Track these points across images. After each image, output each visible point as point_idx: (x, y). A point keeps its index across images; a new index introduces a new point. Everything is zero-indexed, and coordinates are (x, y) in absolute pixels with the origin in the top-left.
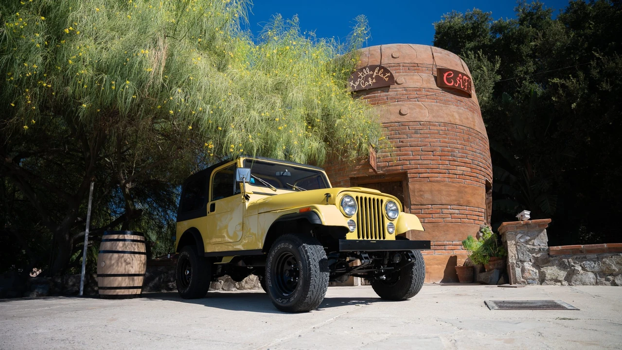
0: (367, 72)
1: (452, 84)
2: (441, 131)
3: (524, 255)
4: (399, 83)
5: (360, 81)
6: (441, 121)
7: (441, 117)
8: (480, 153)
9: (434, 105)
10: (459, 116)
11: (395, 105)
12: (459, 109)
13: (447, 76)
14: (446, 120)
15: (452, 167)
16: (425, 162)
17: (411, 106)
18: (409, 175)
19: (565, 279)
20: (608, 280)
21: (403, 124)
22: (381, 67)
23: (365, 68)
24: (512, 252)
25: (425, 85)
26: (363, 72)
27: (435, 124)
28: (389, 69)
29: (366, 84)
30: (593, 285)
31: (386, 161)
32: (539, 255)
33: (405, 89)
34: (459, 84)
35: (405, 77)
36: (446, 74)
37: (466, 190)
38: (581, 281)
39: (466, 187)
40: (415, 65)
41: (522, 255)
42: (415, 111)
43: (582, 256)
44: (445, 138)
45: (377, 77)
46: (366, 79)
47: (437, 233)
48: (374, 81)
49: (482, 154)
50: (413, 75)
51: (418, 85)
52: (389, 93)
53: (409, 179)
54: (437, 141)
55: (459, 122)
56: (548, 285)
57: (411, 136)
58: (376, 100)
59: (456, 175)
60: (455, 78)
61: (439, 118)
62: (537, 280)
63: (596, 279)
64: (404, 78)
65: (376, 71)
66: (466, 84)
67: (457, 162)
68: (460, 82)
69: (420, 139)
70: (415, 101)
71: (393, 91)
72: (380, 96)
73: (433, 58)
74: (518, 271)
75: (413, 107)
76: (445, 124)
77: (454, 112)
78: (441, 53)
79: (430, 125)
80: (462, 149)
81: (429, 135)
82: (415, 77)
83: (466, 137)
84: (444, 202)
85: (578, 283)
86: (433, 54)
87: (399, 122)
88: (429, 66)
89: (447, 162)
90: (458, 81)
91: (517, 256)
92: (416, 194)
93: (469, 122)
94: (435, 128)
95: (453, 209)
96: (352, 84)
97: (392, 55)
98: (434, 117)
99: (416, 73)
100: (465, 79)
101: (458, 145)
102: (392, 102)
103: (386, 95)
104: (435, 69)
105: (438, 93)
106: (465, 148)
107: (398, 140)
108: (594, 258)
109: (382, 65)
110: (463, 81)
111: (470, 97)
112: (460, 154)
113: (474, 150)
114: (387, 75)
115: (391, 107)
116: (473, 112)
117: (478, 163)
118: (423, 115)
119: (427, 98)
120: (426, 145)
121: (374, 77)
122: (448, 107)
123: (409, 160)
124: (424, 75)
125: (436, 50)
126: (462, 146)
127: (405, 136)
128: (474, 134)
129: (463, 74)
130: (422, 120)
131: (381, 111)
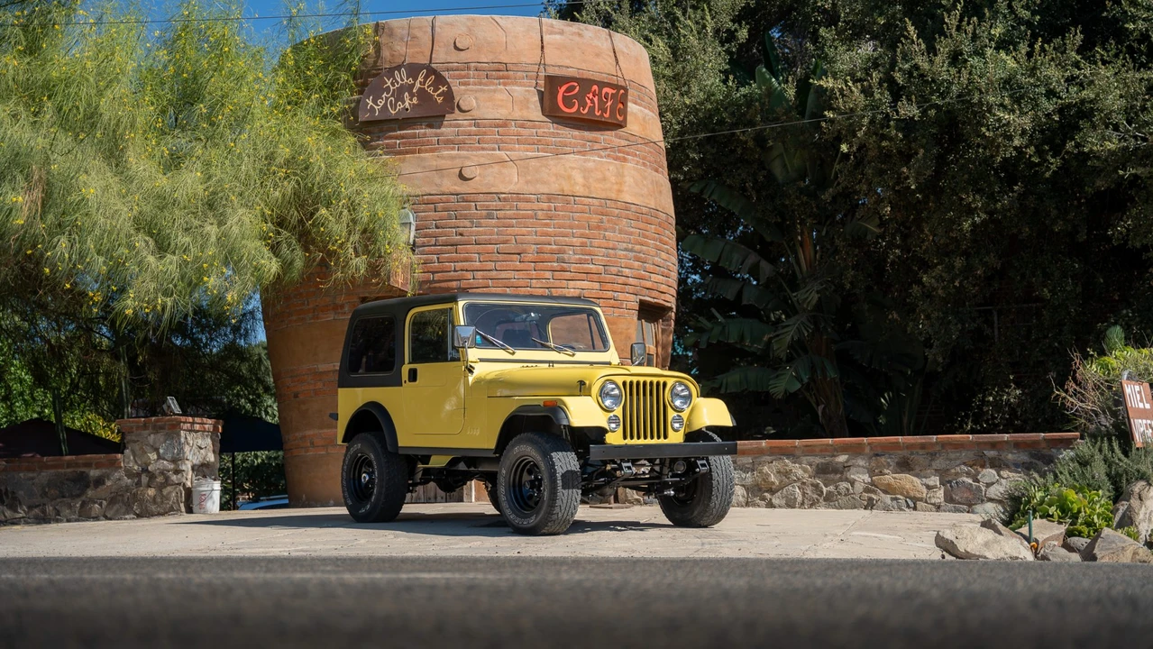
0: (402, 80)
1: (574, 110)
2: (540, 213)
4: (464, 108)
5: (387, 99)
6: (541, 191)
7: (544, 183)
8: (626, 250)
9: (532, 157)
10: (584, 178)
11: (453, 158)
12: (585, 161)
13: (565, 92)
14: (554, 188)
15: (557, 283)
16: (503, 275)
17: (482, 160)
21: (464, 198)
22: (431, 71)
23: (398, 68)
25: (517, 114)
26: (394, 78)
27: (530, 198)
28: (445, 74)
29: (400, 106)
31: (428, 272)
33: (476, 122)
34: (592, 109)
35: (478, 95)
36: (564, 88)
40: (501, 67)
42: (490, 170)
44: (547, 225)
45: (421, 91)
46: (400, 98)
48: (415, 101)
49: (631, 250)
50: (495, 91)
51: (502, 113)
52: (443, 129)
54: (529, 234)
55: (582, 190)
57: (480, 223)
58: (416, 144)
60: (581, 98)
61: (538, 186)
63: (748, 498)
64: (476, 98)
65: (419, 79)
66: (609, 104)
67: (569, 273)
68: (592, 101)
69: (496, 230)
70: (494, 149)
71: (450, 126)
72: (425, 135)
73: (542, 47)
75: (487, 162)
76: (550, 197)
77: (573, 168)
78: (562, 33)
79: (519, 200)
80: (583, 245)
81: (514, 221)
82: (498, 96)
83: (595, 219)
86: (542, 37)
87: (457, 195)
88: (531, 67)
89: (548, 274)
90: (588, 101)
93: (608, 186)
94: (528, 205)
96: (371, 103)
97: (455, 43)
98: (526, 183)
99: (502, 87)
100: (607, 93)
101: (575, 239)
102: (447, 149)
103: (437, 135)
104: (542, 74)
105: (542, 130)
106: (591, 242)
107: (454, 230)
108: (748, 464)
109: (433, 65)
110: (600, 100)
111: (621, 127)
112: (577, 257)
113: (611, 246)
114: (440, 91)
115: (444, 162)
116: (625, 160)
117: (619, 271)
118: (507, 179)
119: (519, 142)
120: (508, 240)
121: (414, 91)
122: (562, 159)
123: (473, 271)
124: (518, 90)
125: (552, 26)
126: (584, 240)
127: (467, 223)
128: (617, 211)
129: (602, 84)
130: (504, 191)
131: (424, 168)
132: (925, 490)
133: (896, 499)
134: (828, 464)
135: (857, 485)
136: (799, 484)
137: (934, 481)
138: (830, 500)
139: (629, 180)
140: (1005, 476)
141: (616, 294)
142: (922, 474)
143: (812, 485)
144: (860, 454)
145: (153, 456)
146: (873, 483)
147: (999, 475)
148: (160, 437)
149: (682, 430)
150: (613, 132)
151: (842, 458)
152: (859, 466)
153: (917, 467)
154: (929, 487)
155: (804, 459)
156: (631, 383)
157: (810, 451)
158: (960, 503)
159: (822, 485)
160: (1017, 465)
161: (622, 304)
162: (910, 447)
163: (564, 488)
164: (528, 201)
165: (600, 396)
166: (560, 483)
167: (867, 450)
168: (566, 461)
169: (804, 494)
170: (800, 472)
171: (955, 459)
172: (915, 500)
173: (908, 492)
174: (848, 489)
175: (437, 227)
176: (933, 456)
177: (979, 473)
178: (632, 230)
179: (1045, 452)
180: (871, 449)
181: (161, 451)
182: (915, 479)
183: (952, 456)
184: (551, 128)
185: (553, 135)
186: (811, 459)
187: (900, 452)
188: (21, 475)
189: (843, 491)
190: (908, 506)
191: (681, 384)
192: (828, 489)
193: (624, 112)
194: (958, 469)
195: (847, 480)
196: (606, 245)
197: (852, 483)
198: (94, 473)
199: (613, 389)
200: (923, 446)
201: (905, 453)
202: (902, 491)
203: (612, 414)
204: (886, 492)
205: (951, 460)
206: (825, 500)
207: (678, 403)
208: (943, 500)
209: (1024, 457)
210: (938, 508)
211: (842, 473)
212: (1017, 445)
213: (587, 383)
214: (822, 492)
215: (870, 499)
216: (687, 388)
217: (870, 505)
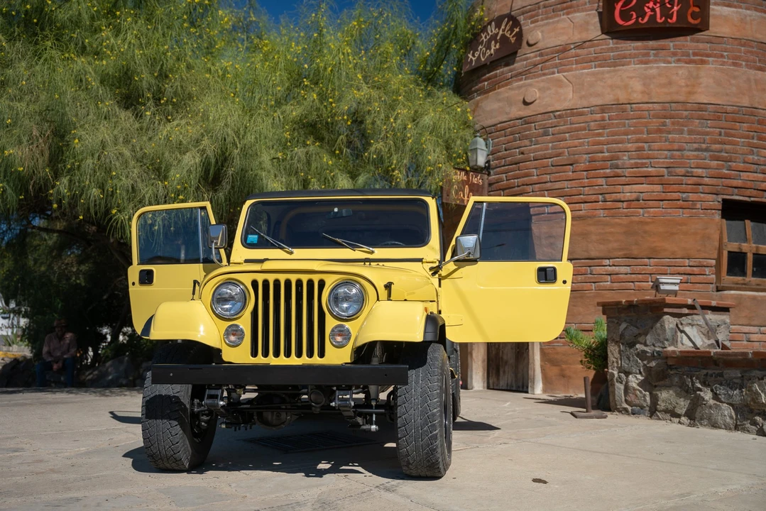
0: (492, 31)
1: (632, 21)
2: (592, 123)
3: (630, 360)
4: (531, 42)
5: (481, 49)
6: (594, 103)
7: (598, 95)
8: (697, 150)
9: (588, 74)
10: (644, 84)
11: (520, 87)
12: (646, 69)
13: (622, 7)
14: (608, 98)
15: (611, 189)
16: (558, 185)
17: (542, 85)
18: (531, 209)
19: (686, 414)
20: (754, 423)
21: (526, 120)
22: (510, 18)
23: (490, 23)
24: (613, 354)
25: (577, 37)
26: (487, 32)
27: (583, 112)
28: (521, 18)
29: (488, 53)
30: (730, 429)
31: (500, 189)
32: (653, 364)
33: (541, 53)
34: (653, 17)
35: (544, 28)
37: (647, 228)
38: (709, 419)
39: (647, 223)
41: (627, 362)
42: (549, 92)
43: (717, 372)
44: (599, 135)
45: (502, 37)
46: (489, 48)
47: (581, 309)
48: (498, 46)
49: (706, 150)
50: (558, 21)
51: (561, 40)
52: (516, 65)
53: (533, 217)
54: (582, 144)
55: (640, 96)
56: (660, 419)
57: (537, 141)
58: (496, 82)
59: (623, 201)
60: (639, 9)
61: (592, 99)
62: (648, 408)
63: (736, 420)
64: (542, 32)
65: (502, 27)
66: (676, 9)
67: (624, 178)
68: (653, 10)
69: (550, 145)
70: (553, 73)
71: (521, 60)
72: (503, 73)
74: (620, 388)
75: (546, 85)
76: (603, 108)
77: (631, 78)
79: (573, 115)
80: (640, 149)
81: (567, 135)
82: (561, 25)
84: (593, 254)
85: (705, 422)
87: (521, 119)
89: (601, 181)
90: (648, 11)
91: (620, 362)
92: (544, 242)
93: (674, 90)
94: (582, 118)
95: (615, 266)
96: (471, 57)
98: (581, 98)
99: (565, 17)
101: (630, 145)
102: (517, 81)
103: (511, 71)
105: (600, 47)
106: (649, 146)
107: (517, 150)
108: (736, 378)
109: (512, 13)
110: (661, 7)
111: (701, 31)
112: (633, 161)
113: (676, 148)
114: (515, 32)
115: (513, 92)
116: (703, 62)
117: (688, 172)
118: (562, 97)
119: (577, 62)
120: (560, 153)
121: (498, 38)
122: (619, 70)
123: (531, 184)
124: (579, 16)
126: (640, 144)
127: (527, 142)
128: (686, 113)
130: (558, 109)
131: (499, 100)
139: (706, 81)
141: (684, 195)
149: (349, 346)
156: (266, 282)
161: (696, 205)
164: (581, 114)
175: (506, 150)
178: (708, 129)
184: (611, 43)
185: (612, 50)
193: (703, 16)
196: (669, 147)
203: (232, 324)
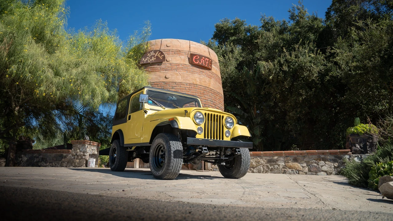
0: (152, 54)
1: (198, 63)
2: (187, 88)
4: (167, 60)
5: (148, 58)
7: (188, 80)
8: (210, 101)
9: (185, 74)
10: (200, 80)
11: (164, 73)
12: (200, 76)
14: (191, 82)
17: (172, 74)
21: (166, 83)
22: (160, 51)
23: (152, 51)
25: (182, 63)
26: (150, 54)
27: (184, 84)
28: (164, 52)
29: (151, 60)
33: (171, 64)
34: (202, 63)
35: (172, 57)
36: (195, 57)
40: (178, 51)
42: (174, 76)
44: (189, 92)
45: (157, 56)
46: (151, 58)
48: (155, 59)
49: (212, 101)
50: (176, 57)
51: (178, 62)
52: (162, 66)
55: (199, 83)
58: (154, 69)
60: (200, 60)
61: (187, 81)
64: (171, 58)
65: (157, 53)
66: (207, 63)
68: (203, 61)
70: (175, 71)
71: (164, 65)
72: (157, 67)
73: (190, 48)
75: (173, 74)
76: (190, 84)
77: (197, 78)
78: (195, 45)
79: (181, 84)
81: (179, 90)
82: (177, 58)
83: (202, 91)
86: (190, 45)
87: (164, 82)
88: (186, 52)
93: (206, 84)
94: (184, 86)
96: (144, 59)
97: (167, 45)
98: (184, 80)
99: (178, 56)
100: (206, 60)
102: (162, 71)
103: (160, 67)
104: (189, 54)
105: (189, 67)
110: (205, 61)
111: (210, 70)
113: (206, 99)
114: (162, 56)
115: (161, 74)
116: (211, 78)
118: (178, 79)
119: (182, 70)
121: (155, 56)
122: (194, 75)
124: (183, 57)
125: (193, 43)
128: (208, 90)
129: (205, 57)
130: (177, 82)
131: (156, 75)
132: (302, 168)
133: (293, 170)
134: (271, 159)
135: (280, 166)
136: (262, 166)
137: (305, 165)
138: (272, 171)
139: (212, 83)
140: (327, 163)
142: (301, 163)
143: (266, 166)
144: (281, 156)
145: (78, 151)
146: (285, 166)
147: (325, 163)
148: (81, 146)
149: (230, 137)
150: (208, 71)
151: (276, 158)
152: (281, 160)
153: (299, 160)
154: (303, 167)
155: (264, 158)
156: (208, 114)
157: (266, 155)
158: (313, 172)
159: (269, 166)
160: (330, 160)
162: (297, 154)
163: (174, 157)
165: (194, 118)
166: (172, 155)
167: (284, 155)
168: (176, 146)
169: (264, 169)
170: (262, 162)
171: (311, 158)
172: (299, 171)
173: (296, 168)
174: (277, 167)
176: (304, 157)
177: (319, 162)
178: (212, 96)
179: (339, 156)
180: (285, 155)
181: (81, 150)
182: (299, 164)
183: (310, 157)
184: (191, 67)
186: (266, 158)
187: (294, 156)
188: (48, 154)
189: (276, 168)
190: (297, 173)
191: (229, 118)
192: (271, 167)
193: (211, 66)
194: (312, 161)
195: (277, 164)
197: (279, 165)
198: (64, 154)
199: (200, 116)
200: (301, 154)
201: (296, 156)
202: (295, 168)
203: (199, 126)
204: (289, 168)
205: (310, 158)
206: (270, 171)
207: (228, 125)
208: (307, 171)
209: (333, 158)
210: (306, 173)
211: (276, 162)
212: (331, 154)
213: (189, 111)
214: (269, 168)
215: (285, 171)
216: (232, 119)
217: (285, 172)
